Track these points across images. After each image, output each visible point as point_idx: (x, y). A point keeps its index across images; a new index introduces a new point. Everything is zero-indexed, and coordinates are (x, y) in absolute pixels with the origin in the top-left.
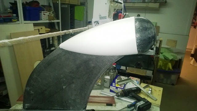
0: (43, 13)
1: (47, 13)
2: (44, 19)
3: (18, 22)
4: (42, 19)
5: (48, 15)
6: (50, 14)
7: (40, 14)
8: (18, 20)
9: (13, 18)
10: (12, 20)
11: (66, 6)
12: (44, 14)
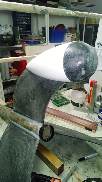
0: (66, 35)
1: (71, 35)
2: (67, 40)
3: (45, 44)
4: (65, 41)
5: (72, 37)
6: (73, 36)
7: (65, 36)
8: (45, 42)
9: (41, 41)
10: (40, 42)
11: (91, 27)
12: (68, 36)
